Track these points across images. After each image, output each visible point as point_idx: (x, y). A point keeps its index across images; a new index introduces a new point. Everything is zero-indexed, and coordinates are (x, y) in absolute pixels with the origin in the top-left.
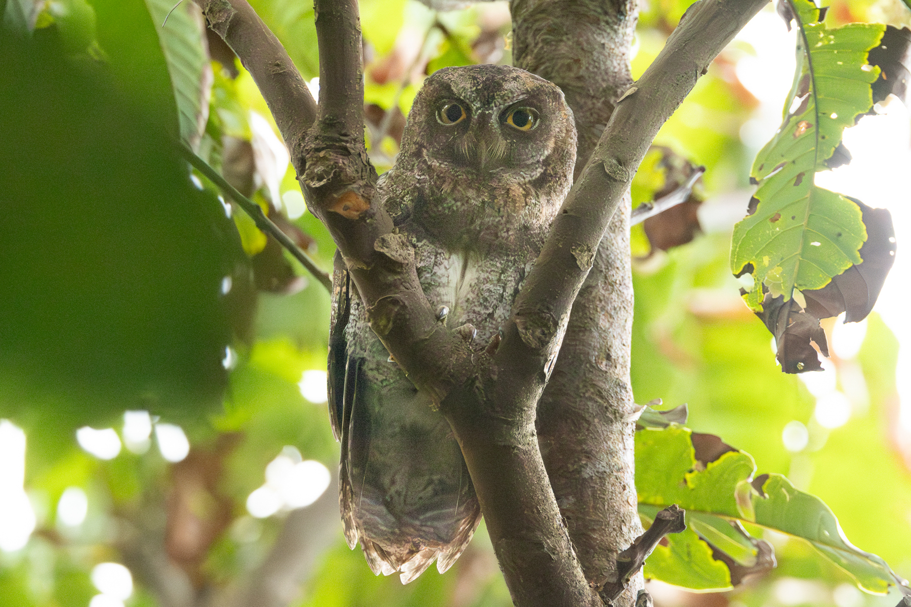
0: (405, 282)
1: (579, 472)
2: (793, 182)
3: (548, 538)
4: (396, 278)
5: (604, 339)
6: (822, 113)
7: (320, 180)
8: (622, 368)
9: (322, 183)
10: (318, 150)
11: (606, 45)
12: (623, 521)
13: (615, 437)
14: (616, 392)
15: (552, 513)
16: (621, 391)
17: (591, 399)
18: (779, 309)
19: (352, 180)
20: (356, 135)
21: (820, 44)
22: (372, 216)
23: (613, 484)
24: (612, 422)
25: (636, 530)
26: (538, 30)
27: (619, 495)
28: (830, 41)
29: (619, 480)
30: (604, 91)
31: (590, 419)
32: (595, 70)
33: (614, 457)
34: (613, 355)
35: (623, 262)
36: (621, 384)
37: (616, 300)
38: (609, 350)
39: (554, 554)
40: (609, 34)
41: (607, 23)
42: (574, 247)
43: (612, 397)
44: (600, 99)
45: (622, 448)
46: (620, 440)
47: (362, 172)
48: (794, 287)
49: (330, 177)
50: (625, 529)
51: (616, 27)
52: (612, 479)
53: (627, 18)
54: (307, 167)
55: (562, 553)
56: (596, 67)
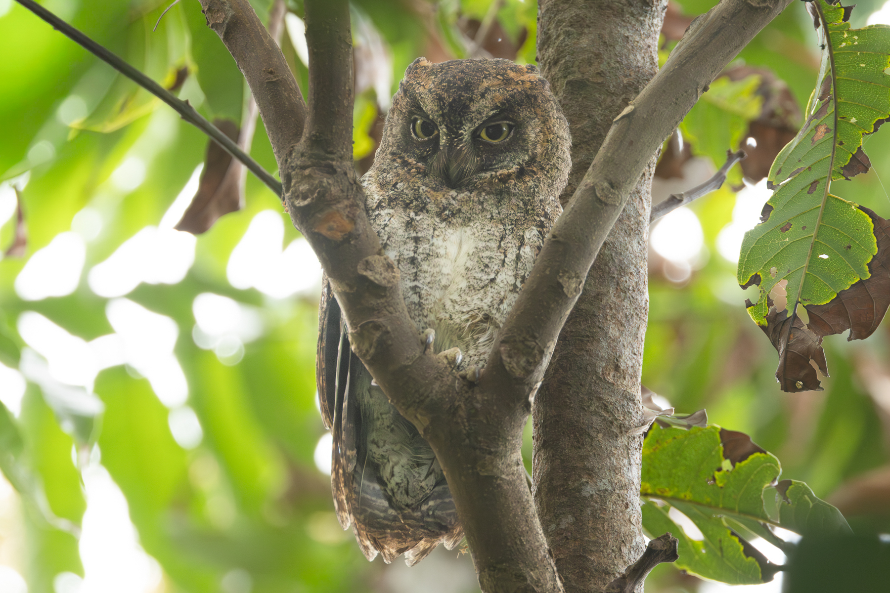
0: (389, 306)
1: (579, 490)
2: (808, 189)
3: (532, 570)
4: (379, 302)
5: (614, 348)
6: (841, 118)
7: (304, 198)
8: (631, 378)
9: (306, 202)
10: (303, 168)
11: (630, 38)
12: (623, 542)
13: (620, 452)
14: (623, 405)
15: (537, 544)
16: (628, 404)
17: (596, 413)
18: (782, 323)
19: (337, 200)
20: (342, 153)
21: (844, 44)
22: (357, 237)
23: (615, 502)
24: (617, 437)
25: (637, 551)
26: (560, 21)
27: (621, 514)
28: (854, 41)
29: (621, 498)
30: (625, 87)
31: (594, 434)
32: (618, 65)
33: (617, 474)
34: (623, 366)
35: (638, 267)
36: (628, 397)
37: (629, 307)
38: (617, 360)
39: (537, 586)
40: (633, 26)
41: (632, 15)
42: (561, 274)
43: (618, 410)
44: (620, 96)
45: (626, 464)
46: (625, 455)
47: (348, 190)
48: (798, 302)
49: (314, 196)
50: (625, 550)
51: (642, 18)
52: (614, 497)
53: (654, 9)
54: (292, 184)
55: (546, 585)
56: (618, 62)
